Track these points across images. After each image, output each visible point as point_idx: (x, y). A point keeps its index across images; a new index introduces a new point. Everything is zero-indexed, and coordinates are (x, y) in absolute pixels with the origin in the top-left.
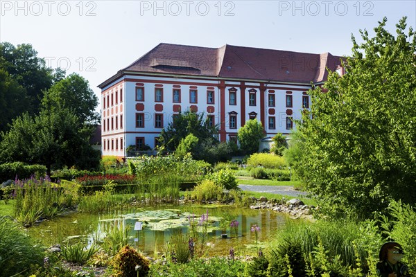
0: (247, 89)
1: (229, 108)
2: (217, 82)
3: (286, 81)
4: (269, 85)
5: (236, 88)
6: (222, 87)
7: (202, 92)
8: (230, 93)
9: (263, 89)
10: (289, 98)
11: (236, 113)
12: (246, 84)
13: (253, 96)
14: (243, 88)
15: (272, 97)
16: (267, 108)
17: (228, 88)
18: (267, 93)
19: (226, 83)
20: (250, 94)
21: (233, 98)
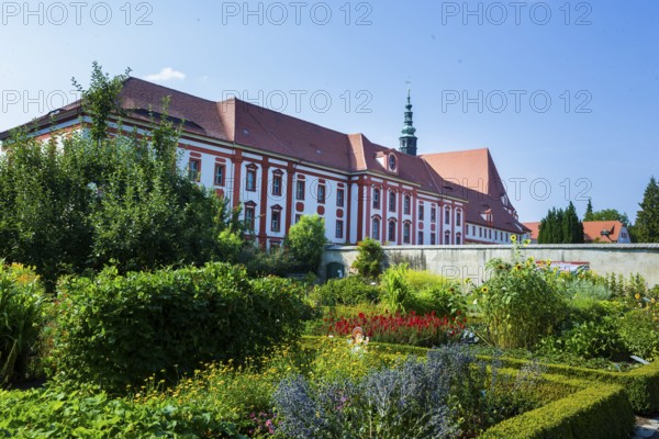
0: (272, 169)
1: (245, 196)
2: (230, 152)
3: (320, 163)
4: (299, 167)
5: (257, 165)
6: (237, 160)
7: (208, 163)
8: (248, 171)
9: (291, 172)
10: (322, 189)
11: (255, 205)
12: (270, 160)
13: (278, 180)
14: (266, 166)
15: (302, 185)
16: (295, 201)
17: (245, 163)
18: (295, 178)
19: (244, 154)
20: (275, 177)
21: (250, 179)
